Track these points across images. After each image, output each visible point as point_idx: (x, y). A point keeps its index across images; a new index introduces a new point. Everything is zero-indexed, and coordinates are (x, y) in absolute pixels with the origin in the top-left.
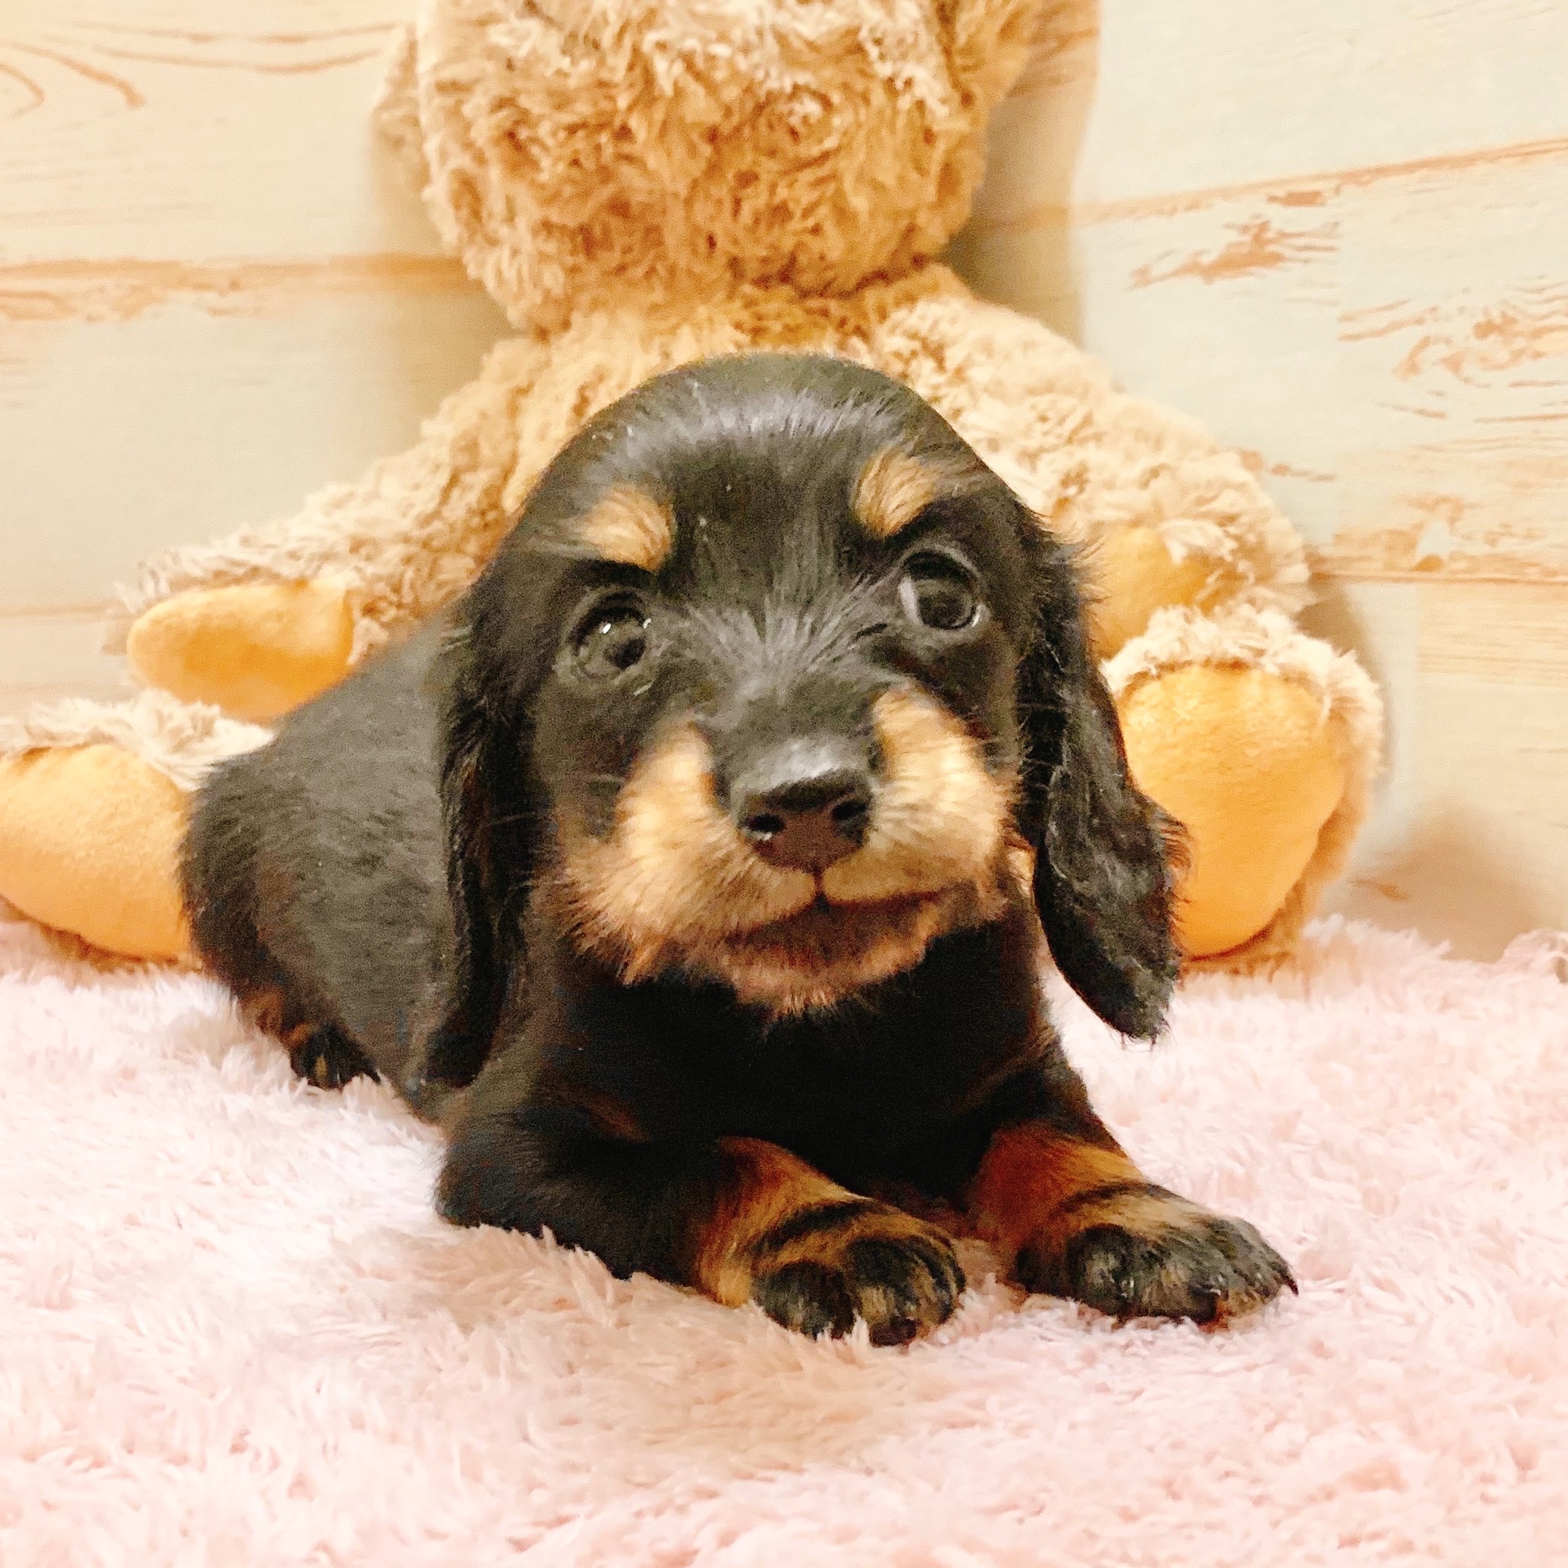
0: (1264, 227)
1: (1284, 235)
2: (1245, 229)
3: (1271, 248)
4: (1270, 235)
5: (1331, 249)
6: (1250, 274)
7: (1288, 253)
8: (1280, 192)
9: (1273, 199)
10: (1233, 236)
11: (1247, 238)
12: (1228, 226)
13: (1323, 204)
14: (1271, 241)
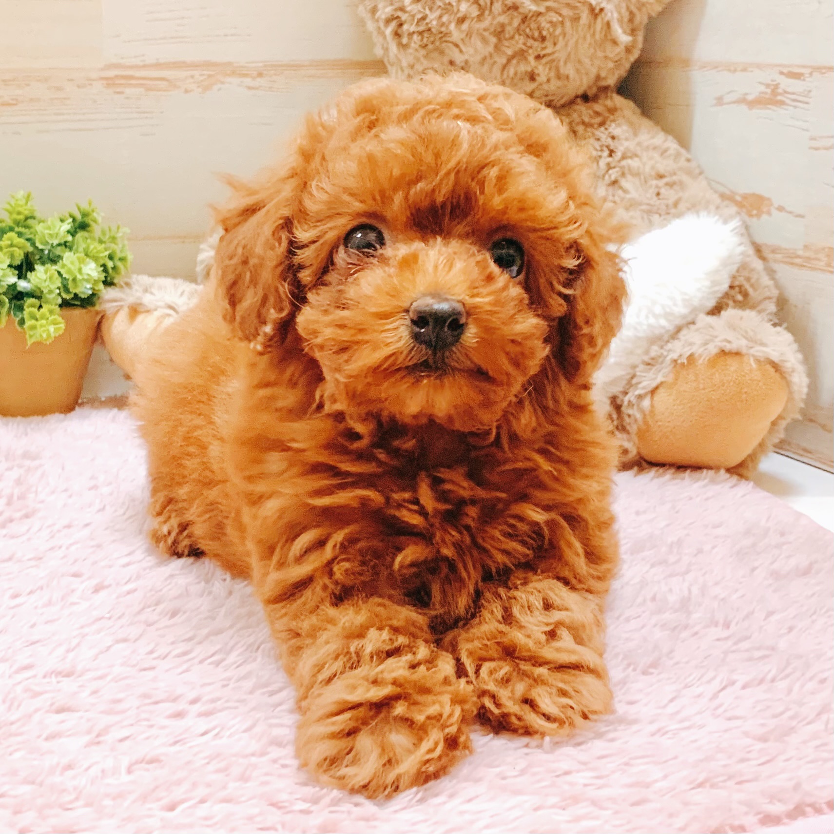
0: (777, 86)
1: (786, 92)
2: (768, 86)
3: (779, 98)
4: (780, 91)
5: (807, 103)
6: (770, 109)
7: (788, 101)
8: (785, 71)
9: (782, 73)
10: (762, 88)
11: (769, 91)
12: (761, 83)
13: (804, 80)
14: (780, 94)
